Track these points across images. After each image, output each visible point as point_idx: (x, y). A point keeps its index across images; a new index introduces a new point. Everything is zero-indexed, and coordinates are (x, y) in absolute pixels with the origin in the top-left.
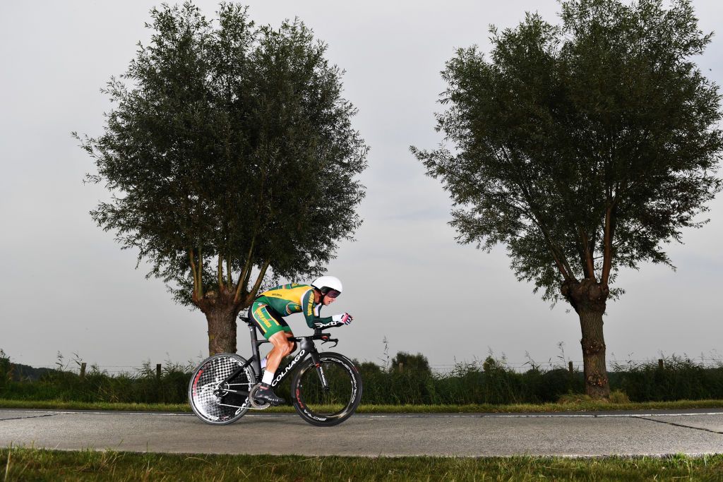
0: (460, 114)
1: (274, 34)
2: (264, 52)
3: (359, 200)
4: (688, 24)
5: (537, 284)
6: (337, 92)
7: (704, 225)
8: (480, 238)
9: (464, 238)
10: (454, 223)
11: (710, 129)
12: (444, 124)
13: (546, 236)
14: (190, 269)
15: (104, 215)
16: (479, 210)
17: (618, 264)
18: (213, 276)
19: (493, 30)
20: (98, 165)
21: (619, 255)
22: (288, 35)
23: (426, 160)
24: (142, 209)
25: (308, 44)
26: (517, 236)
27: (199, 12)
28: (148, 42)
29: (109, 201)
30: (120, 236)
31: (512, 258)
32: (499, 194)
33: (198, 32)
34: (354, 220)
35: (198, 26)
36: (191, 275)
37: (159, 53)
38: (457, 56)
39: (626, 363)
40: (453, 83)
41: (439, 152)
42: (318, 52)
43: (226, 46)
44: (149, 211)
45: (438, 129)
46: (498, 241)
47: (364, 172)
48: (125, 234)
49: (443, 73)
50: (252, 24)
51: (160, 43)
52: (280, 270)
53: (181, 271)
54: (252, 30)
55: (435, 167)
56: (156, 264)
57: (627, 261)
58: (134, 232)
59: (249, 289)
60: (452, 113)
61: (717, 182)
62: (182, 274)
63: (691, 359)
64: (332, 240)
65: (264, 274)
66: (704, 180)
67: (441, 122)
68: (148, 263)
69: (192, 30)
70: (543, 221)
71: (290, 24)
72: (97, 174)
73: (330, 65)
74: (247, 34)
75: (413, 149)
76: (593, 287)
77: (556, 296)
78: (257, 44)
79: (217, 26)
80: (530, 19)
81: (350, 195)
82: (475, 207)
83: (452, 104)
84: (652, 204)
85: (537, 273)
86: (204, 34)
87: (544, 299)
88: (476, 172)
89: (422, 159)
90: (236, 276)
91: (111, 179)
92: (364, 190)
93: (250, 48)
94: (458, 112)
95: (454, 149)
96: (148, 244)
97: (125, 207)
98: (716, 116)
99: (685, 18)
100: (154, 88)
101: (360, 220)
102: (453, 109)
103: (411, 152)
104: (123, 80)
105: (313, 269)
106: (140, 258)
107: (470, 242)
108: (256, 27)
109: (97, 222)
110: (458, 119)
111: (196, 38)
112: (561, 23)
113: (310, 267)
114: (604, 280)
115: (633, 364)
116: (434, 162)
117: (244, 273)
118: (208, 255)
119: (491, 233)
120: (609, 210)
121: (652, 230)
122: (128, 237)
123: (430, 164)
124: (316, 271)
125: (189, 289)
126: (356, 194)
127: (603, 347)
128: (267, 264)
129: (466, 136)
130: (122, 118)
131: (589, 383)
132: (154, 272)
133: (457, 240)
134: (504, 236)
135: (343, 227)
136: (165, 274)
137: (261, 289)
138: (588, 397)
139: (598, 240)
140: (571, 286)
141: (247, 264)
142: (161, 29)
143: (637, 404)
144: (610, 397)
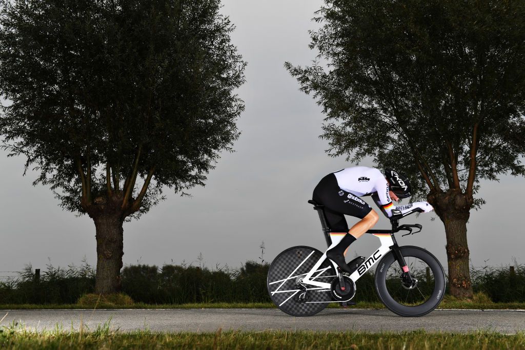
0: (333, 32)
3: (239, 113)
6: (217, 7)
8: (350, 151)
9: (334, 151)
12: (318, 42)
13: (412, 148)
14: (76, 176)
16: (348, 124)
17: (479, 176)
18: (97, 184)
21: (479, 168)
23: (300, 76)
26: (386, 149)
30: (6, 142)
32: (369, 109)
34: (232, 132)
36: (77, 182)
39: (481, 269)
41: (313, 68)
44: (35, 119)
45: (312, 47)
46: (367, 154)
47: (242, 87)
48: (11, 142)
52: (162, 180)
53: (67, 179)
55: (308, 83)
56: (43, 171)
57: (487, 173)
58: (20, 139)
59: (135, 195)
60: (325, 31)
62: (69, 181)
64: (213, 151)
65: (149, 183)
67: (314, 39)
68: (35, 171)
70: (412, 136)
75: (288, 65)
76: (458, 197)
81: (228, 108)
82: (344, 121)
83: (326, 22)
84: (512, 120)
89: (296, 75)
92: (243, 104)
94: (331, 31)
95: (327, 65)
96: (35, 151)
97: (12, 115)
101: (238, 132)
102: (326, 27)
103: (285, 69)
106: (27, 165)
107: (340, 155)
110: (331, 37)
113: (190, 175)
114: (470, 191)
115: (488, 270)
116: (308, 78)
117: (132, 180)
118: (94, 164)
119: (360, 147)
120: (477, 125)
121: (512, 145)
122: (16, 145)
123: (304, 80)
124: (196, 179)
125: (75, 196)
126: (236, 108)
127: (467, 253)
128: (152, 172)
129: (338, 54)
130: (4, 25)
131: (454, 285)
132: (41, 179)
133: (328, 153)
134: (373, 149)
135: (223, 139)
136: (53, 182)
137: (146, 196)
138: (452, 297)
139: (462, 153)
140: (437, 196)
141: (134, 172)
144: (474, 298)
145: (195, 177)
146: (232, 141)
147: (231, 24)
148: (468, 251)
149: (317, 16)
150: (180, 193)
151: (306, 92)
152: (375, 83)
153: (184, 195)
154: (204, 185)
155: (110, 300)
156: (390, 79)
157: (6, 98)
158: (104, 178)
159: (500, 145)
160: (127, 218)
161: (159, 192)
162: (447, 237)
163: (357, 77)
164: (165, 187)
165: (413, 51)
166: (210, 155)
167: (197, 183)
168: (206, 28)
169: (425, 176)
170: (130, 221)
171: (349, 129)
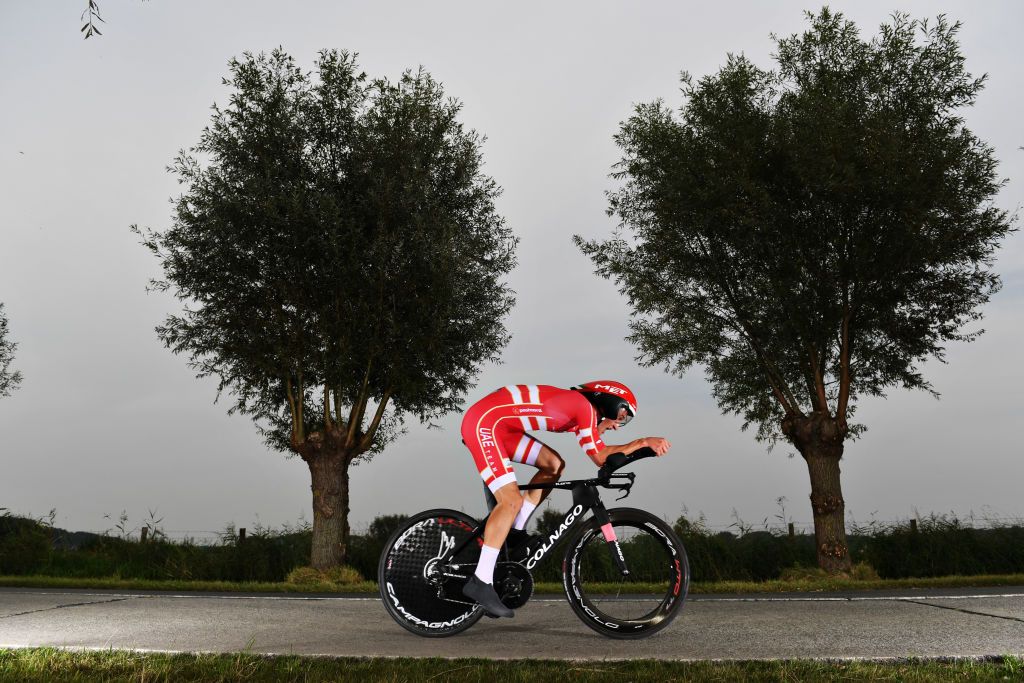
0: (640, 192)
1: (393, 90)
2: (379, 114)
3: (507, 310)
4: (952, 65)
5: (747, 418)
6: (474, 166)
8: (670, 358)
9: (647, 358)
10: (634, 338)
11: (981, 208)
12: (618, 205)
13: (759, 353)
14: (286, 403)
15: (174, 332)
16: (666, 320)
17: (857, 391)
18: (316, 412)
19: (686, 79)
20: (166, 267)
21: (858, 378)
22: (410, 91)
23: (595, 254)
24: (222, 324)
25: (436, 103)
26: (720, 355)
27: (292, 62)
28: (226, 104)
29: (181, 315)
30: (195, 361)
31: (714, 384)
32: (694, 299)
33: (291, 89)
34: (499, 336)
35: (291, 81)
36: (288, 410)
37: (240, 117)
38: (637, 115)
39: (867, 525)
40: (630, 151)
41: (613, 243)
42: (450, 114)
43: (329, 106)
44: (230, 327)
45: (610, 213)
46: (694, 362)
47: (512, 272)
48: (201, 358)
49: (617, 137)
50: (363, 76)
51: (241, 105)
52: (404, 404)
53: (274, 406)
55: (607, 263)
56: (241, 397)
57: (868, 386)
58: (212, 355)
59: (365, 428)
60: (629, 191)
61: (993, 279)
62: (276, 409)
63: (959, 519)
64: (472, 363)
65: (384, 409)
66: (976, 276)
67: (614, 203)
68: (231, 396)
69: (284, 87)
70: (756, 334)
71: (413, 76)
72: (164, 279)
73: (465, 131)
74: (357, 91)
75: (578, 240)
76: (826, 424)
77: (775, 436)
78: (369, 104)
79: (317, 81)
80: (734, 64)
81: (494, 303)
82: (662, 316)
83: (630, 178)
84: (900, 309)
85: (747, 404)
86: (299, 92)
87: (759, 439)
88: (663, 269)
89: (590, 252)
90: (346, 412)
91: (182, 286)
92: (513, 296)
93: (360, 110)
94: (637, 190)
95: (633, 239)
96: (231, 370)
97: (202, 323)
98: (991, 190)
99: (947, 57)
100: (236, 165)
101: (508, 335)
102: (630, 185)
103: (574, 244)
104: (193, 154)
105: (446, 401)
106: (221, 389)
107: (655, 364)
108: (368, 81)
109: (165, 341)
110: (637, 199)
111: (289, 96)
112: (777, 68)
113: (442, 398)
114: (842, 412)
115: (876, 525)
116: (606, 257)
117: (360, 408)
118: (310, 385)
119: (684, 352)
120: (847, 320)
121: (902, 345)
122: (206, 362)
123: (601, 259)
124: (450, 403)
125: (285, 430)
126: (504, 301)
127: (841, 505)
128: (388, 394)
129: (648, 222)
130: (194, 204)
131: (823, 552)
132: (239, 407)
133: (638, 361)
134: (701, 355)
135: (486, 345)
136: (253, 410)
137: (380, 429)
138: (821, 571)
139: (830, 359)
140: (796, 422)
141: (365, 396)
142: (243, 87)
143: (892, 581)
144: (853, 571)
145: (449, 401)
147: (497, 186)
148: (843, 502)
149: (616, 171)
150: (427, 424)
151: (604, 276)
152: (703, 261)
153: (432, 428)
155: (331, 577)
156: (724, 256)
157: (196, 298)
158: (322, 404)
159: (885, 345)
160: (354, 459)
161: (398, 422)
162: (813, 483)
163: (674, 254)
164: (408, 415)
166: (468, 368)
167: (451, 409)
168: (461, 194)
169: (779, 392)
170: (357, 464)
171: (667, 327)
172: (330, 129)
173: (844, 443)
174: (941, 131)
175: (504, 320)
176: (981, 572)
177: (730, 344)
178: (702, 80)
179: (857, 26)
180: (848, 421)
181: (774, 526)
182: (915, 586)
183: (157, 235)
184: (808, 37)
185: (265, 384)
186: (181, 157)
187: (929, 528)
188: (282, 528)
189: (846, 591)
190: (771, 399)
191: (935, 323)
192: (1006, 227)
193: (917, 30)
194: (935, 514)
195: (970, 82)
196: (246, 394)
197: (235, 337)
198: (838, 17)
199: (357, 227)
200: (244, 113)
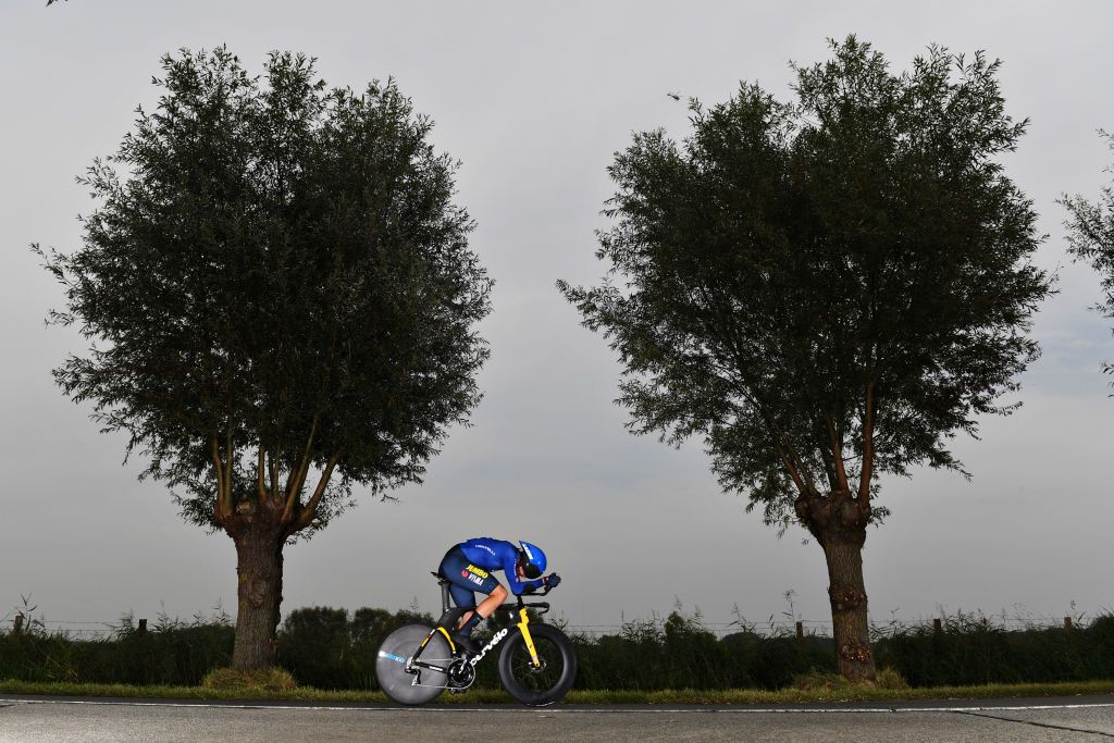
0: (635, 233)
1: (356, 101)
2: (337, 129)
3: (481, 363)
4: (992, 106)
5: (752, 497)
6: (447, 194)
7: (1014, 411)
8: (666, 426)
9: (640, 425)
10: (626, 400)
11: (1017, 266)
12: (611, 248)
13: (768, 421)
14: (209, 466)
15: (77, 376)
16: (662, 381)
17: (878, 469)
18: (244, 479)
19: (695, 106)
20: (71, 297)
21: (878, 454)
22: (375, 105)
23: (581, 302)
24: (135, 367)
25: (403, 120)
26: (724, 423)
28: (153, 107)
29: (86, 355)
30: (99, 411)
31: (713, 457)
32: (695, 357)
33: (235, 95)
34: (469, 393)
35: (234, 86)
36: (212, 474)
37: (170, 124)
38: (634, 145)
39: (886, 625)
40: (626, 186)
41: (602, 290)
42: (418, 133)
43: (279, 118)
44: (147, 371)
46: (694, 431)
47: (486, 320)
48: (108, 409)
49: (611, 169)
50: (321, 83)
51: (173, 110)
52: (352, 473)
53: (195, 470)
54: (320, 95)
55: (596, 314)
56: (155, 457)
57: (891, 464)
58: (121, 405)
59: (305, 499)
60: (623, 231)
61: (1031, 347)
62: (197, 474)
63: (987, 618)
64: (437, 424)
65: (329, 477)
66: (1012, 342)
67: (604, 244)
68: (143, 456)
69: (226, 92)
70: (767, 400)
71: (381, 87)
73: (436, 154)
74: (312, 101)
75: (562, 285)
76: (846, 506)
77: (786, 518)
78: (325, 116)
79: (265, 87)
80: (747, 93)
81: (463, 354)
82: (655, 376)
83: (622, 217)
84: (927, 376)
85: (752, 481)
86: (244, 99)
87: (768, 522)
88: (660, 322)
89: (575, 300)
90: (283, 480)
91: (90, 320)
92: (487, 347)
93: (315, 123)
94: (632, 230)
95: (626, 286)
96: (144, 425)
97: (111, 365)
98: (1030, 246)
99: (985, 97)
100: (163, 180)
101: (479, 393)
102: (624, 225)
103: (558, 290)
104: (111, 164)
105: (403, 469)
106: (131, 447)
107: (649, 432)
108: (328, 90)
109: (63, 387)
110: (632, 242)
111: (232, 103)
112: (796, 100)
113: (399, 466)
114: (865, 493)
115: (898, 627)
116: (594, 306)
117: (300, 474)
118: (240, 445)
119: (682, 419)
120: (871, 386)
121: (929, 417)
122: (114, 413)
123: (588, 308)
124: (409, 472)
125: (207, 499)
126: (476, 353)
127: (863, 600)
128: (334, 460)
129: (644, 267)
130: (109, 223)
131: (844, 656)
132: (152, 470)
133: (629, 428)
134: (702, 423)
135: (453, 404)
136: (169, 474)
137: (324, 501)
138: (842, 678)
139: (849, 431)
140: (811, 503)
141: (304, 461)
142: (176, 88)
143: (926, 690)
144: (878, 678)
145: (407, 469)
146: (469, 409)
147: (470, 219)
148: (866, 597)
149: (608, 208)
150: (380, 496)
151: (592, 328)
152: (705, 314)
153: (387, 500)
154: (420, 481)
155: (259, 681)
156: (729, 309)
157: (104, 337)
158: (254, 469)
159: (911, 418)
160: (291, 538)
161: (345, 493)
162: (830, 574)
163: (673, 305)
164: (355, 485)
165: (765, 265)
166: (432, 431)
167: (409, 479)
168: (429, 227)
169: (792, 469)
170: (294, 543)
171: (663, 390)
172: (279, 142)
173: (867, 529)
174: (977, 179)
175: (474, 374)
176: (1015, 681)
177: (736, 411)
178: (715, 109)
179: (885, 58)
180: (871, 502)
181: (781, 625)
182: (952, 695)
183: (62, 258)
184: (831, 67)
185: (185, 443)
186: (96, 166)
187: (956, 630)
188: (194, 620)
189: (873, 701)
190: (782, 476)
191: (968, 393)
192: (1044, 289)
193: (952, 66)
194: (963, 612)
195: (1011, 126)
196: (162, 455)
197: (151, 384)
198: (867, 46)
199: (309, 258)
200: (175, 119)
